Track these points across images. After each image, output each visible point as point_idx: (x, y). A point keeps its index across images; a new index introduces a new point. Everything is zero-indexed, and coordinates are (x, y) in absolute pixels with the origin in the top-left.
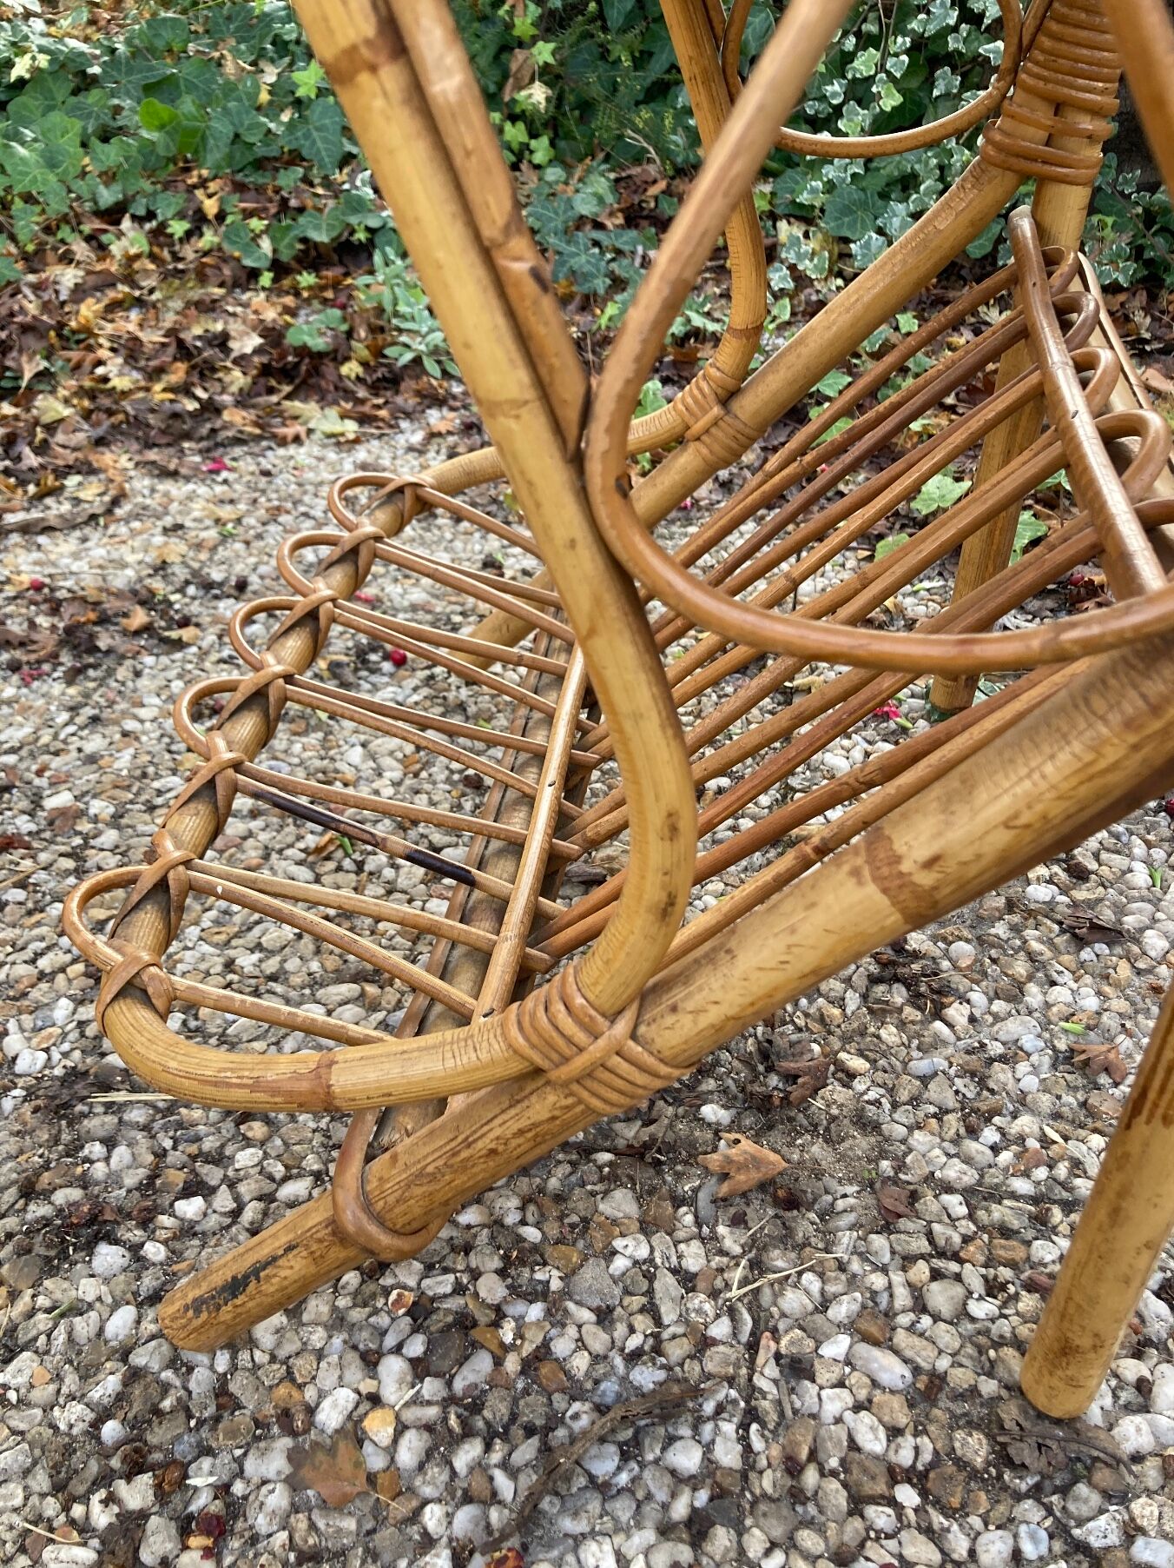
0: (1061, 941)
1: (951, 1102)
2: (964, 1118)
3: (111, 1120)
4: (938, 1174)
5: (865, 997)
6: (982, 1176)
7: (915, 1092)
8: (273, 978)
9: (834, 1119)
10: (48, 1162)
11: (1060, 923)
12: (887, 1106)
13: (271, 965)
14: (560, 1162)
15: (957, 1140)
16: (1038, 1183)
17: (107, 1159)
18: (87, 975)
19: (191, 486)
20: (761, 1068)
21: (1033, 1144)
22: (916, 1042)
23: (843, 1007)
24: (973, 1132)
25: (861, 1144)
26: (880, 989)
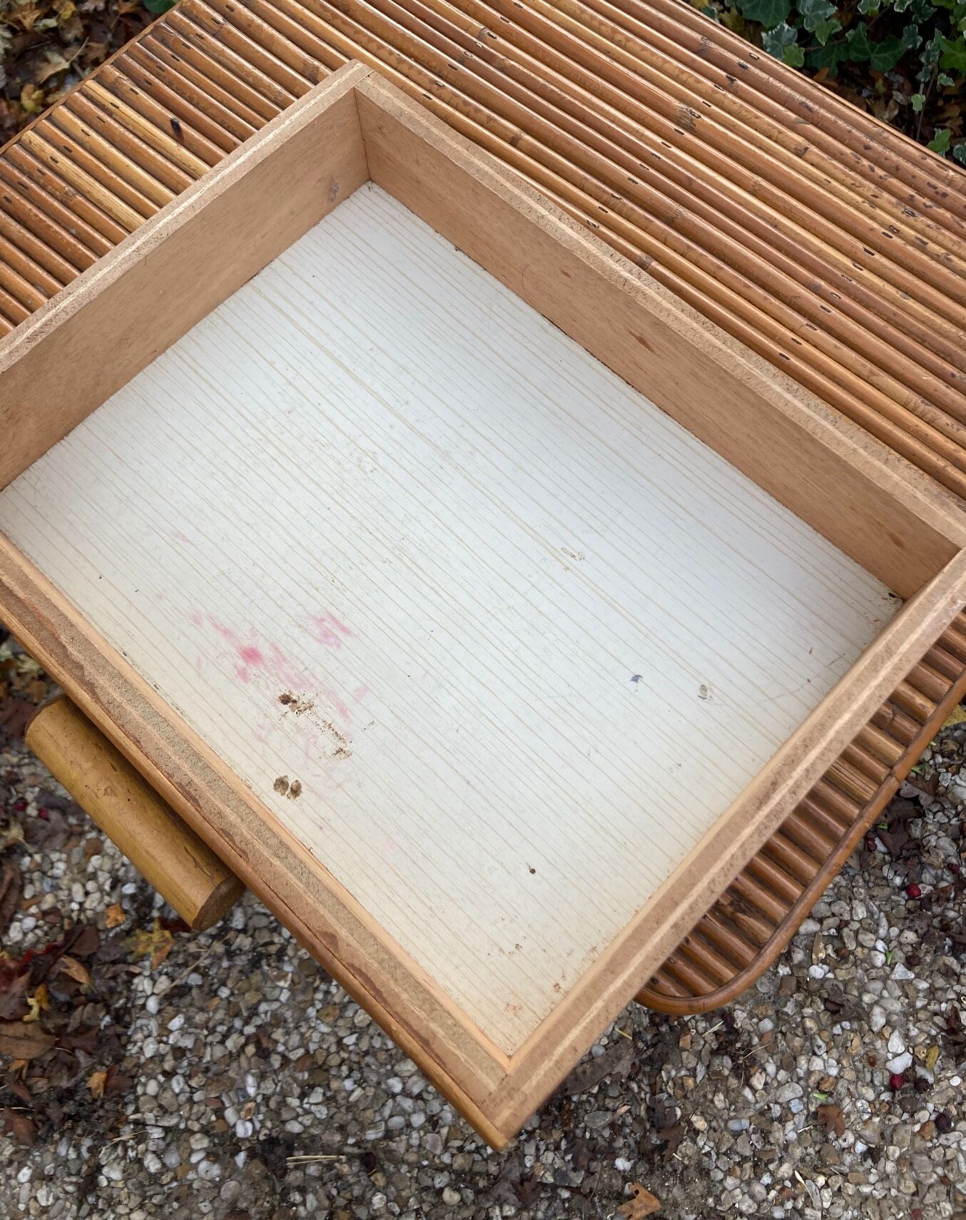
0: (825, 1018)
1: (748, 1152)
2: (755, 1166)
3: (299, 1174)
4: (737, 1206)
5: (708, 1067)
6: (759, 1207)
7: (729, 1145)
8: (367, 1053)
9: (686, 1167)
10: (273, 1206)
11: (825, 1001)
12: (714, 1157)
13: (364, 1046)
14: (542, 1199)
15: (749, 1183)
16: (787, 1210)
17: (304, 1203)
18: (256, 1054)
20: (648, 1126)
21: (788, 1184)
22: (733, 1107)
23: (695, 1076)
24: (758, 1177)
25: (699, 1186)
26: (717, 1061)
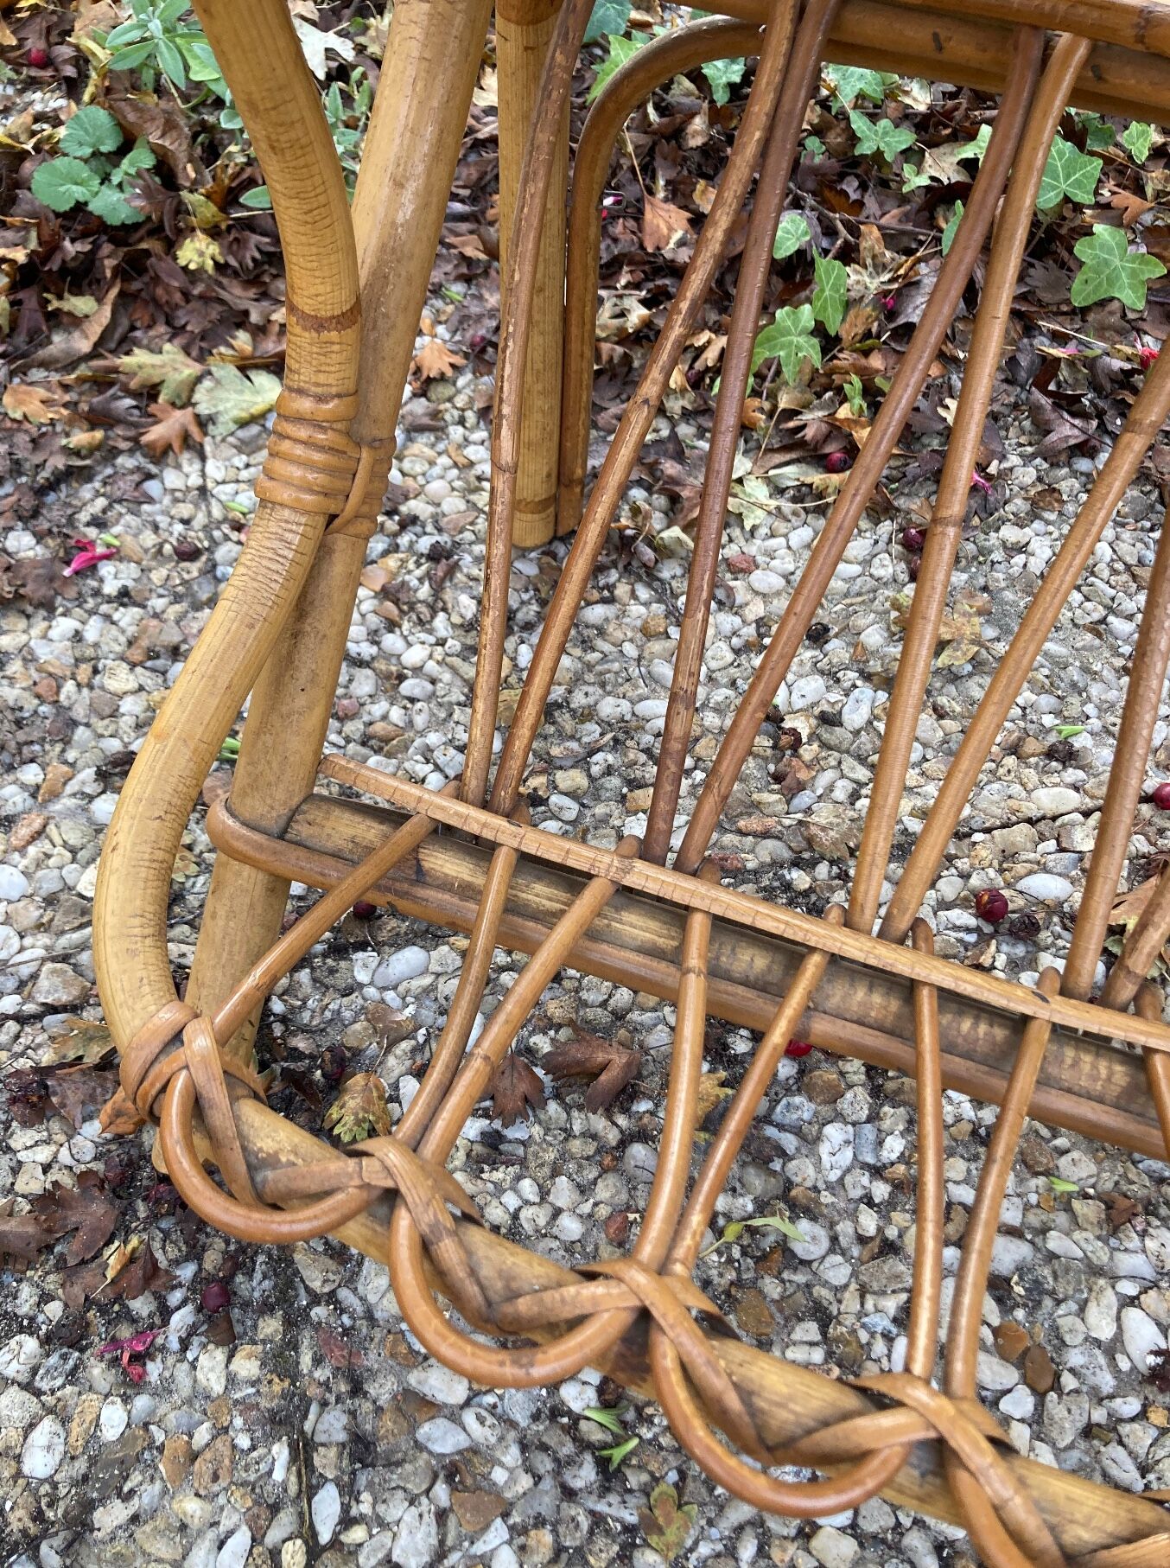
19: (64, 626)
